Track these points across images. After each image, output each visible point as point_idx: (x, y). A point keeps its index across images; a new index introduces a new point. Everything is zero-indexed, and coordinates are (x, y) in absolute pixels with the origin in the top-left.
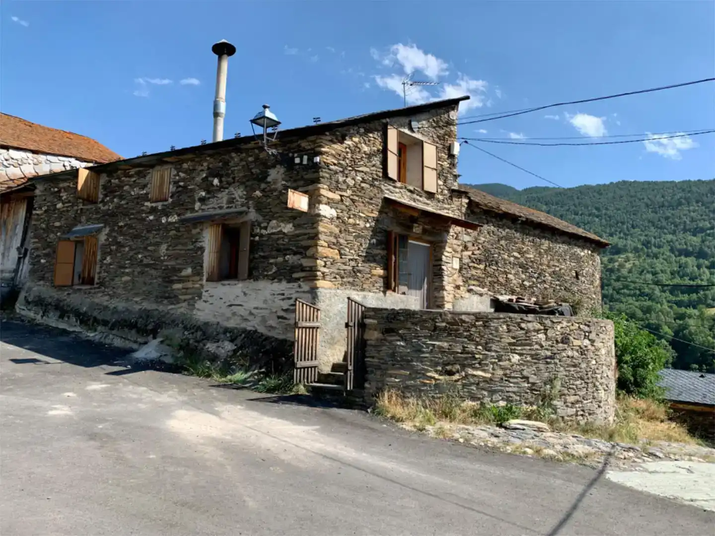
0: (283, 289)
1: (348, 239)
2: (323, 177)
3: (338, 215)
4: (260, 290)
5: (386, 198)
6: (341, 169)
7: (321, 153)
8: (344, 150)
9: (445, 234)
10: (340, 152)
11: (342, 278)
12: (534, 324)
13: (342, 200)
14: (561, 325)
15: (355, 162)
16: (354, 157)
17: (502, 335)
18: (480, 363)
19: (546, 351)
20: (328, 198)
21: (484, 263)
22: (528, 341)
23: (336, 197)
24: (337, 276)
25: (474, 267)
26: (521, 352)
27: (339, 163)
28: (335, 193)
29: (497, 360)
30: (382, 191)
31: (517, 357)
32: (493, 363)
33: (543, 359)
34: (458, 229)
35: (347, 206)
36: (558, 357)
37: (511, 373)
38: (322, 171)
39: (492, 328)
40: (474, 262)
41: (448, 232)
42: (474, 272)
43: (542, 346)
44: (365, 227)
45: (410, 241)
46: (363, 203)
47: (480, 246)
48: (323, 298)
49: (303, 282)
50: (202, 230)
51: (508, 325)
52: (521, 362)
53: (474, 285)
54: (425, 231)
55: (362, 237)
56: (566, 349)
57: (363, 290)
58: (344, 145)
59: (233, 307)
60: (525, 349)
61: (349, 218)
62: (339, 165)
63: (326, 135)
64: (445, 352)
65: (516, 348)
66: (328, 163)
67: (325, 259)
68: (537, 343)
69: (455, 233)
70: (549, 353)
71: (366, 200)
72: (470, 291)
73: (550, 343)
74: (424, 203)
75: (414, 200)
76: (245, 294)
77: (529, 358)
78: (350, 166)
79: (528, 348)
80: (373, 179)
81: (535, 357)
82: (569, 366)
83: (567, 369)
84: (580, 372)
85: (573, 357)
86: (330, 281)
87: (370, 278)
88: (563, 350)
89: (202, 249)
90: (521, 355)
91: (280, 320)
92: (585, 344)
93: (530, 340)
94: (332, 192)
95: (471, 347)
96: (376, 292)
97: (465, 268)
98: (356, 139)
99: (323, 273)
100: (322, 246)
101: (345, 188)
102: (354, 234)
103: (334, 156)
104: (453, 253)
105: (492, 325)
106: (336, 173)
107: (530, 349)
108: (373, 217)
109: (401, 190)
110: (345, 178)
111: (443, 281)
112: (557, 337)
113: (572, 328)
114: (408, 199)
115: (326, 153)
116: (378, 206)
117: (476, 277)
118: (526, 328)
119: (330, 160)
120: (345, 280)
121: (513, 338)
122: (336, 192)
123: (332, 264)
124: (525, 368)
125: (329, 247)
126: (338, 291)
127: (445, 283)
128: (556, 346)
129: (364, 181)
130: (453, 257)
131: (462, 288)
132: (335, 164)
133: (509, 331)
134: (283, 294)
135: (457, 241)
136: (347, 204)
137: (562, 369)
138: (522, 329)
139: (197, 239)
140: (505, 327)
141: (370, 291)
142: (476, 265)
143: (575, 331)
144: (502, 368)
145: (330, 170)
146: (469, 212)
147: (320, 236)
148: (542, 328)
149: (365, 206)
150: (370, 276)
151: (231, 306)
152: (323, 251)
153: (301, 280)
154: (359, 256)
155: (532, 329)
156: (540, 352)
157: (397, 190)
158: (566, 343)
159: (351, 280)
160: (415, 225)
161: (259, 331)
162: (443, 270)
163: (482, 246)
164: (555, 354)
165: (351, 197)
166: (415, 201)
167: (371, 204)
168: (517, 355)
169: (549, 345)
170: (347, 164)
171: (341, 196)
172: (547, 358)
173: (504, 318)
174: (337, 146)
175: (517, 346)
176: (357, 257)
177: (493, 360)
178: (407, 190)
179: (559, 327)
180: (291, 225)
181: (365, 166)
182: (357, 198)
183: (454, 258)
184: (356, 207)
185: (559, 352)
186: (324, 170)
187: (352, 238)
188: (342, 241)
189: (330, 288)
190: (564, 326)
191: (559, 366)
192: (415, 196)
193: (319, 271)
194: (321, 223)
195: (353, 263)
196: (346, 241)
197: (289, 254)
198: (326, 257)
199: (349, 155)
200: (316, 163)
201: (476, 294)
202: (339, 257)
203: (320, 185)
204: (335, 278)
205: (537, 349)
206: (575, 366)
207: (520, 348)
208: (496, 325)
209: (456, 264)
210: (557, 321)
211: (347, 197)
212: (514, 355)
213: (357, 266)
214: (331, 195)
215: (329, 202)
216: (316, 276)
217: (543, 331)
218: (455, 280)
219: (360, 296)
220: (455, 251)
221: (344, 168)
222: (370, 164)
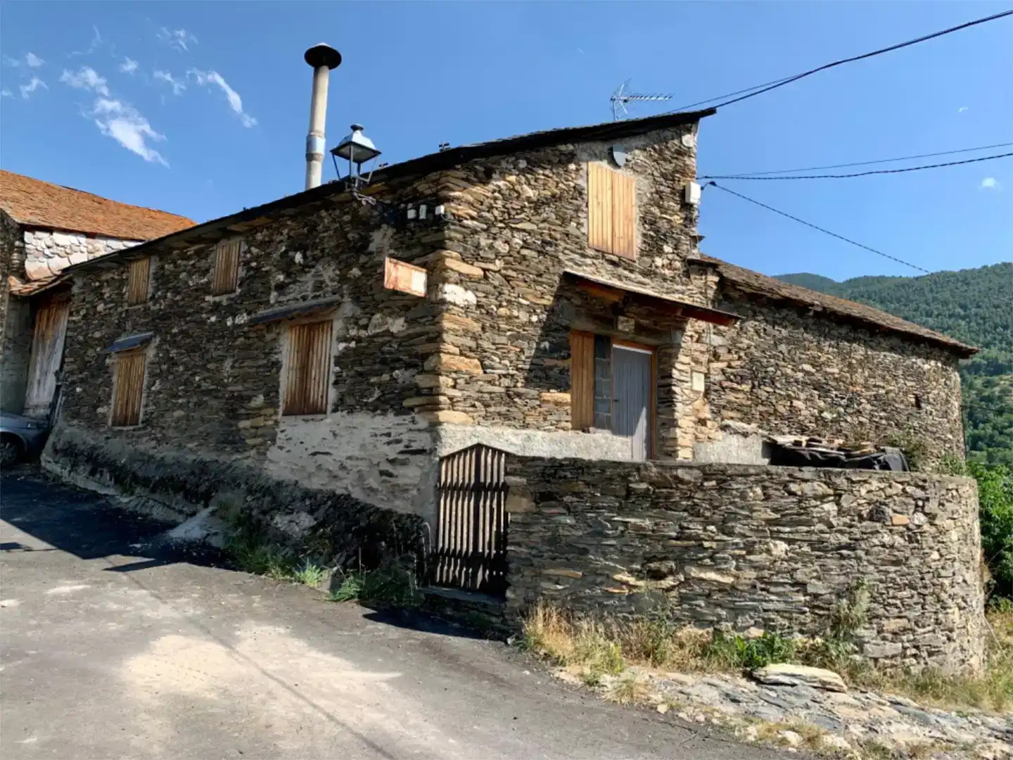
0: (390, 425)
1: (497, 341)
2: (451, 239)
3: (478, 301)
4: (355, 428)
5: (566, 274)
6: (485, 226)
7: (448, 200)
8: (489, 194)
9: (678, 333)
10: (482, 198)
11: (487, 406)
12: (815, 484)
13: (486, 277)
14: (867, 485)
15: (509, 214)
16: (509, 206)
17: (754, 505)
18: (712, 558)
19: (839, 535)
20: (460, 274)
21: (750, 382)
22: (804, 517)
23: (476, 271)
24: (477, 404)
25: (733, 389)
26: (791, 536)
27: (481, 217)
28: (472, 264)
29: (744, 552)
30: (560, 262)
31: (783, 546)
32: (736, 558)
33: (832, 550)
34: (702, 324)
35: (495, 287)
36: (863, 546)
37: (772, 575)
38: (449, 229)
39: (734, 492)
40: (732, 381)
41: (683, 330)
42: (731, 396)
43: (831, 526)
44: (530, 322)
45: (615, 346)
46: (526, 282)
47: (742, 354)
48: (450, 441)
49: (419, 413)
50: (279, 334)
51: (764, 488)
52: (790, 554)
53: (732, 418)
54: (639, 329)
55: (523, 338)
56: (878, 532)
57: (526, 426)
58: (491, 187)
59: (318, 456)
60: (797, 532)
61: (500, 306)
62: (479, 218)
63: (458, 170)
64: (645, 536)
65: (781, 529)
66: (459, 216)
67: (454, 375)
68: (821, 520)
69: (696, 332)
70: (845, 539)
71: (532, 276)
72: (724, 428)
73: (847, 520)
74: (639, 283)
75: (620, 278)
76: (335, 435)
77: (806, 549)
78: (501, 221)
79: (805, 529)
80: (544, 242)
81: (819, 546)
82: (884, 562)
83: (883, 568)
84: (909, 574)
85: (892, 547)
86: (465, 411)
87: (540, 406)
88: (872, 533)
89: (277, 365)
90: (790, 542)
91: (384, 478)
92: (917, 522)
93: (808, 514)
94: (467, 263)
95: (696, 528)
96: (549, 431)
97: (716, 391)
98: (513, 178)
99: (451, 399)
100: (449, 353)
101: (493, 256)
102: (509, 333)
103: (471, 205)
104: (693, 364)
105: (735, 486)
106: (475, 232)
107: (808, 532)
108: (545, 306)
109: (595, 261)
110: (491, 241)
111: (674, 411)
112: (861, 508)
113: (889, 491)
114: (608, 277)
115: (458, 198)
116: (552, 286)
117: (735, 405)
118: (799, 493)
119: (463, 210)
120: (492, 409)
121: (775, 510)
122: (476, 264)
123: (467, 383)
124: (799, 565)
125: (461, 354)
126: (479, 428)
127: (677, 415)
128: (859, 525)
129: (526, 245)
130: (692, 371)
131: (709, 423)
132: (472, 218)
133: (767, 497)
134: (389, 435)
135: (699, 345)
136: (496, 283)
137: (871, 568)
138: (792, 494)
139: (272, 349)
140: (759, 490)
141: (538, 428)
142: (735, 385)
143: (895, 498)
144: (755, 568)
145: (464, 227)
146: (721, 297)
147: (445, 336)
148: (831, 492)
149: (529, 286)
150: (538, 403)
151: (315, 454)
152: (452, 361)
153: (416, 410)
154: (518, 369)
155: (810, 494)
156: (828, 535)
157: (589, 261)
158: (878, 521)
159: (503, 409)
160: (621, 318)
161: (353, 496)
162: (675, 393)
163: (746, 354)
164: (856, 540)
165: (503, 272)
166: (620, 280)
167: (541, 283)
168: (783, 543)
169: (845, 524)
170: (495, 217)
171: (485, 270)
172: (840, 547)
173: (757, 475)
174: (478, 189)
175: (784, 526)
176: (515, 372)
177: (737, 552)
178: (607, 260)
179: (863, 492)
180: (401, 321)
181: (529, 221)
182: (514, 274)
183: (694, 374)
184: (513, 288)
185: (865, 536)
186: (452, 227)
187: (503, 340)
188: (486, 345)
189: (464, 424)
190: (873, 488)
191: (865, 563)
192: (620, 270)
193: (444, 395)
194: (446, 315)
195: (506, 382)
196: (493, 344)
197: (398, 369)
198: (456, 372)
199: (500, 204)
200: (440, 215)
201: (736, 433)
202: (481, 371)
203: (445, 253)
204: (474, 406)
205: (822, 532)
206: (896, 563)
207: (788, 529)
208: (742, 487)
209: (699, 384)
210: (858, 478)
211: (495, 272)
212: (778, 542)
213: (515, 386)
214: (465, 268)
215: (461, 281)
216: (438, 403)
217: (832, 498)
218: (698, 410)
219: (520, 437)
220: (697, 362)
221: (490, 225)
222: (538, 217)
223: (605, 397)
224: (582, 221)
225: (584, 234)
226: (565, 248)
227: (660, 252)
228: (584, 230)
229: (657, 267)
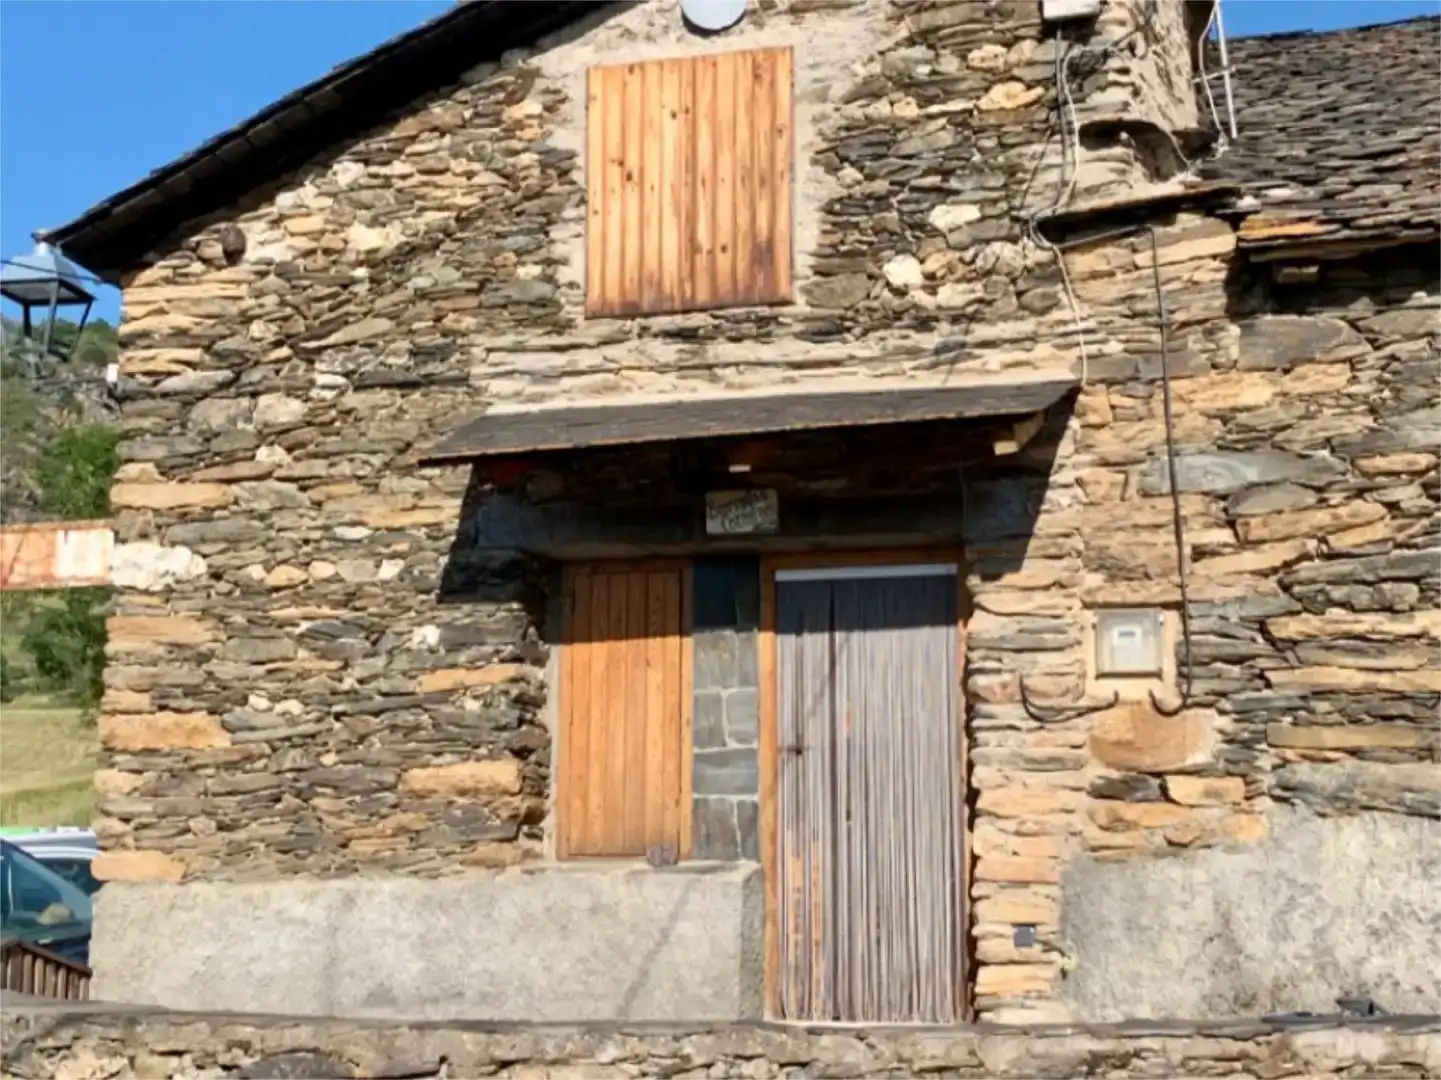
1: (262, 656)
2: (126, 436)
3: (210, 566)
6: (224, 375)
7: (122, 346)
8: (243, 290)
9: (1008, 489)
10: (217, 308)
11: (230, 826)
13: (231, 500)
15: (302, 318)
16: (300, 297)
20: (156, 512)
23: (198, 493)
24: (197, 824)
27: (218, 355)
28: (190, 479)
30: (473, 393)
35: (261, 518)
40: (1341, 607)
44: (376, 583)
45: (782, 576)
53: (1348, 752)
55: (350, 629)
57: (348, 869)
58: (242, 271)
61: (274, 563)
62: (213, 360)
66: (152, 374)
67: (137, 762)
69: (1107, 464)
71: (376, 460)
72: (1287, 793)
75: (711, 372)
78: (278, 346)
86: (162, 847)
87: (399, 807)
94: (173, 479)
97: (1233, 659)
99: (126, 820)
100: (116, 711)
101: (248, 442)
102: (305, 626)
103: (182, 336)
104: (1093, 581)
106: (190, 399)
108: (427, 527)
110: (245, 404)
114: (665, 383)
115: (149, 333)
117: (1371, 700)
119: (164, 356)
120: (243, 835)
122: (198, 475)
123: (173, 775)
125: (158, 707)
127: (980, 775)
130: (1088, 606)
131: (1190, 788)
132: (192, 365)
135: (1125, 508)
136: (263, 506)
141: (389, 869)
142: (1367, 623)
145: (165, 395)
147: (106, 673)
150: (395, 799)
152: (127, 729)
159: (278, 829)
162: (978, 697)
165: (287, 471)
167: (410, 470)
170: (258, 341)
171: (225, 483)
178: (656, 336)
181: (369, 314)
182: (319, 467)
183: (1098, 613)
184: (318, 506)
186: (129, 408)
187: (285, 647)
188: (225, 670)
189: (160, 879)
194: (115, 621)
196: (254, 664)
198: (139, 754)
199: (271, 301)
201: (1357, 810)
202: (218, 740)
203: (119, 473)
204: (191, 830)
209: (1147, 648)
213: (319, 765)
214: (168, 495)
215: (157, 528)
218: (1127, 745)
219: (322, 901)
220: (1116, 571)
221: (240, 363)
222: (397, 296)
223: (732, 745)
224: (558, 251)
225: (572, 285)
226: (490, 350)
227: (917, 233)
228: (564, 274)
229: (900, 292)
